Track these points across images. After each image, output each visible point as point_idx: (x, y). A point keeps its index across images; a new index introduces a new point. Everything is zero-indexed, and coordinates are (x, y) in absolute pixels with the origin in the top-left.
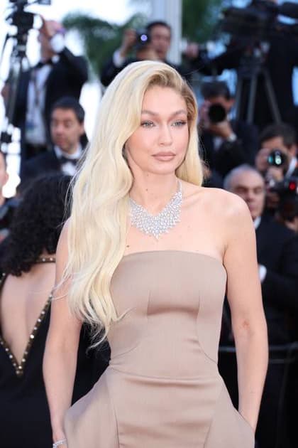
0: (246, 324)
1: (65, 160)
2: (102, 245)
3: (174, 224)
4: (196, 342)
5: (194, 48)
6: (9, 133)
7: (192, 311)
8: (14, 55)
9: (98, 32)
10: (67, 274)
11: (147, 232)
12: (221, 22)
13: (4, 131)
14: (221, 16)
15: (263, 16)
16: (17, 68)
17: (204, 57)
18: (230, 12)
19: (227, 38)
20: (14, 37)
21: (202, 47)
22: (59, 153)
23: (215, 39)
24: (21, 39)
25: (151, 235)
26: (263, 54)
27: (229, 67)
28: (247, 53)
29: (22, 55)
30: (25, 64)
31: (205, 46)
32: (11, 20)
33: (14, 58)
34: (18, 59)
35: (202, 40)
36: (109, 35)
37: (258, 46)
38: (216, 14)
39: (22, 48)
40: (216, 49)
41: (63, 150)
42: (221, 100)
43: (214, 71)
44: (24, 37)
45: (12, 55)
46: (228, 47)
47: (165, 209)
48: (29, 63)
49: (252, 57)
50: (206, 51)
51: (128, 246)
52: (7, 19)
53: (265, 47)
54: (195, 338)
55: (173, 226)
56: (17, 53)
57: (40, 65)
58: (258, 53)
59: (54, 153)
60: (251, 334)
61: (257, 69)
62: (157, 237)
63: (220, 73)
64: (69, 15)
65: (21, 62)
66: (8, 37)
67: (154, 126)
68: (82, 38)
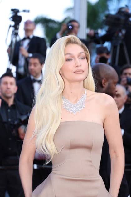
0: (115, 152)
1: (35, 81)
2: (50, 118)
3: (82, 108)
4: (91, 161)
5: (92, 32)
6: (10, 68)
7: (89, 148)
8: (13, 34)
9: (51, 25)
10: (35, 133)
11: (70, 112)
12: (104, 20)
13: (8, 68)
14: (104, 18)
15: (123, 18)
16: (14, 40)
17: (96, 36)
18: (108, 16)
19: (107, 28)
20: (13, 26)
21: (96, 31)
22: (32, 77)
23: (102, 28)
24: (16, 27)
25: (72, 113)
26: (123, 35)
27: (108, 41)
28: (116, 35)
29: (16, 34)
30: (18, 39)
31: (97, 31)
32: (12, 19)
33: (13, 36)
34: (15, 36)
35: (96, 28)
36: (55, 26)
37: (120, 31)
38: (102, 17)
39: (16, 31)
40: (102, 32)
41: (34, 76)
42: (105, 55)
43: (101, 42)
44: (17, 26)
45: (12, 35)
46: (107, 32)
47: (78, 102)
48: (19, 38)
49: (118, 36)
50: (97, 34)
51: (62, 118)
52: (10, 18)
53: (124, 32)
54: (90, 160)
55: (82, 109)
56: (14, 34)
57: (24, 39)
58: (120, 34)
59: (30, 78)
60: (117, 157)
61: (120, 42)
62: (75, 114)
63: (104, 43)
64: (38, 17)
65: (16, 38)
66: (10, 26)
67: (72, 60)
68: (43, 27)
